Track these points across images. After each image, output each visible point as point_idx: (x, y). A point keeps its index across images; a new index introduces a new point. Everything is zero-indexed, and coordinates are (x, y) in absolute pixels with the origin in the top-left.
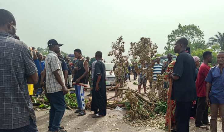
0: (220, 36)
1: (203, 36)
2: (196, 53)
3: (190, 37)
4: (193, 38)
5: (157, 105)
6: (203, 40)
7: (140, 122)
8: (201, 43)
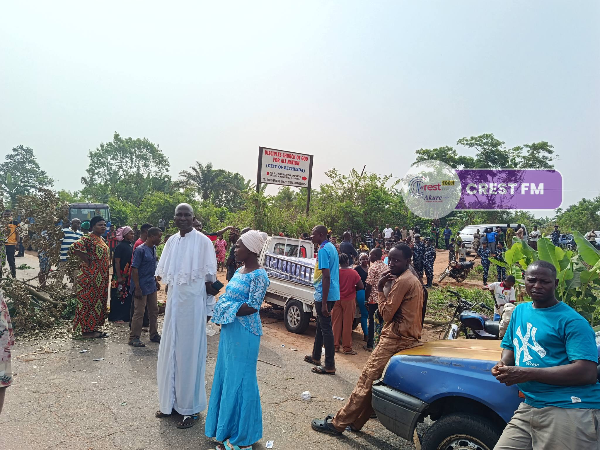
0: (200, 171)
1: (168, 165)
2: (153, 200)
3: (141, 165)
4: (147, 166)
5: (67, 305)
6: (168, 173)
7: (37, 334)
8: (164, 179)
